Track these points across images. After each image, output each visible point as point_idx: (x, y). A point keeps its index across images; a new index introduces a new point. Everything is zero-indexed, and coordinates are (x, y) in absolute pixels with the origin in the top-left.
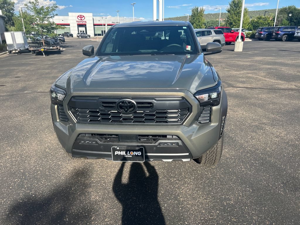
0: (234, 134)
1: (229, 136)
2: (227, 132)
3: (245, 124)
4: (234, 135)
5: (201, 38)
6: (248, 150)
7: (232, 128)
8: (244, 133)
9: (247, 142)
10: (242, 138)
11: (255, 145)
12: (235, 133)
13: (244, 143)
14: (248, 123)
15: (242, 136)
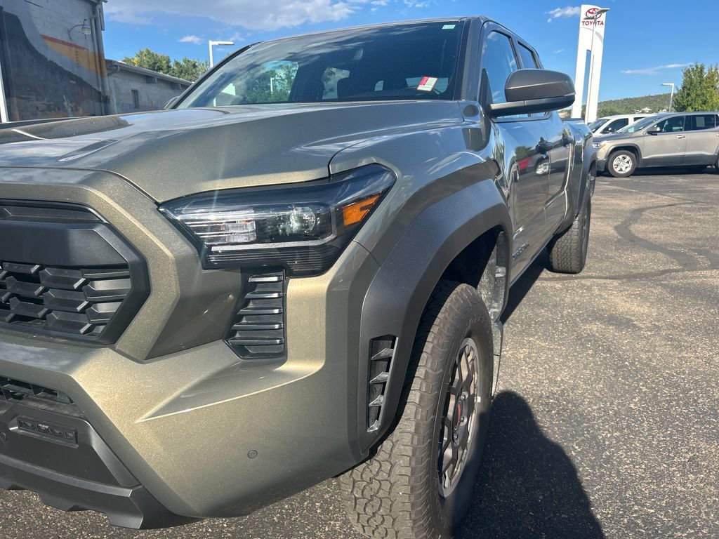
0: (621, 430)
1: (594, 437)
2: (600, 417)
3: (695, 401)
4: (617, 438)
5: (683, 135)
6: (637, 518)
7: (632, 406)
8: (670, 435)
9: (659, 477)
10: (644, 456)
11: (688, 502)
12: (628, 427)
13: (643, 478)
14: (709, 397)
15: (651, 446)
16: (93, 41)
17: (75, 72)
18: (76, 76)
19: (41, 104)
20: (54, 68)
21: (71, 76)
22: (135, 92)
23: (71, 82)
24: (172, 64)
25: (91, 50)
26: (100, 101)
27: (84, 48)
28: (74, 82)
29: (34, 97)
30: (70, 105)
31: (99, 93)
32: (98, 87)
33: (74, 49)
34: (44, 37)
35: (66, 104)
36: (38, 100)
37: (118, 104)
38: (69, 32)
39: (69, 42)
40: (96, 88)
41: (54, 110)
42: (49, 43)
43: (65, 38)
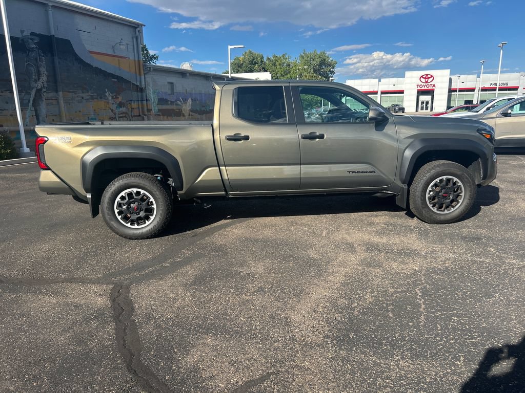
16: (134, 52)
17: (117, 73)
18: (117, 76)
19: (85, 95)
20: (98, 71)
21: (113, 76)
22: (172, 84)
23: (113, 80)
24: (265, 60)
25: (132, 58)
26: (137, 91)
27: (125, 58)
28: (116, 80)
29: (80, 91)
30: (111, 95)
31: (137, 86)
32: (137, 82)
33: (117, 59)
34: (91, 52)
35: (107, 94)
36: (83, 93)
37: (154, 92)
38: (113, 47)
39: (113, 54)
40: (135, 83)
41: (97, 99)
42: (94, 55)
43: (110, 52)
